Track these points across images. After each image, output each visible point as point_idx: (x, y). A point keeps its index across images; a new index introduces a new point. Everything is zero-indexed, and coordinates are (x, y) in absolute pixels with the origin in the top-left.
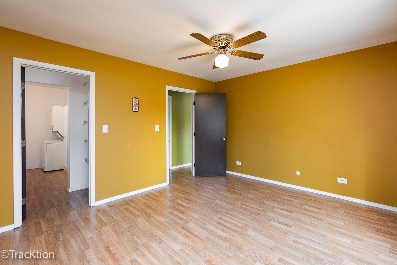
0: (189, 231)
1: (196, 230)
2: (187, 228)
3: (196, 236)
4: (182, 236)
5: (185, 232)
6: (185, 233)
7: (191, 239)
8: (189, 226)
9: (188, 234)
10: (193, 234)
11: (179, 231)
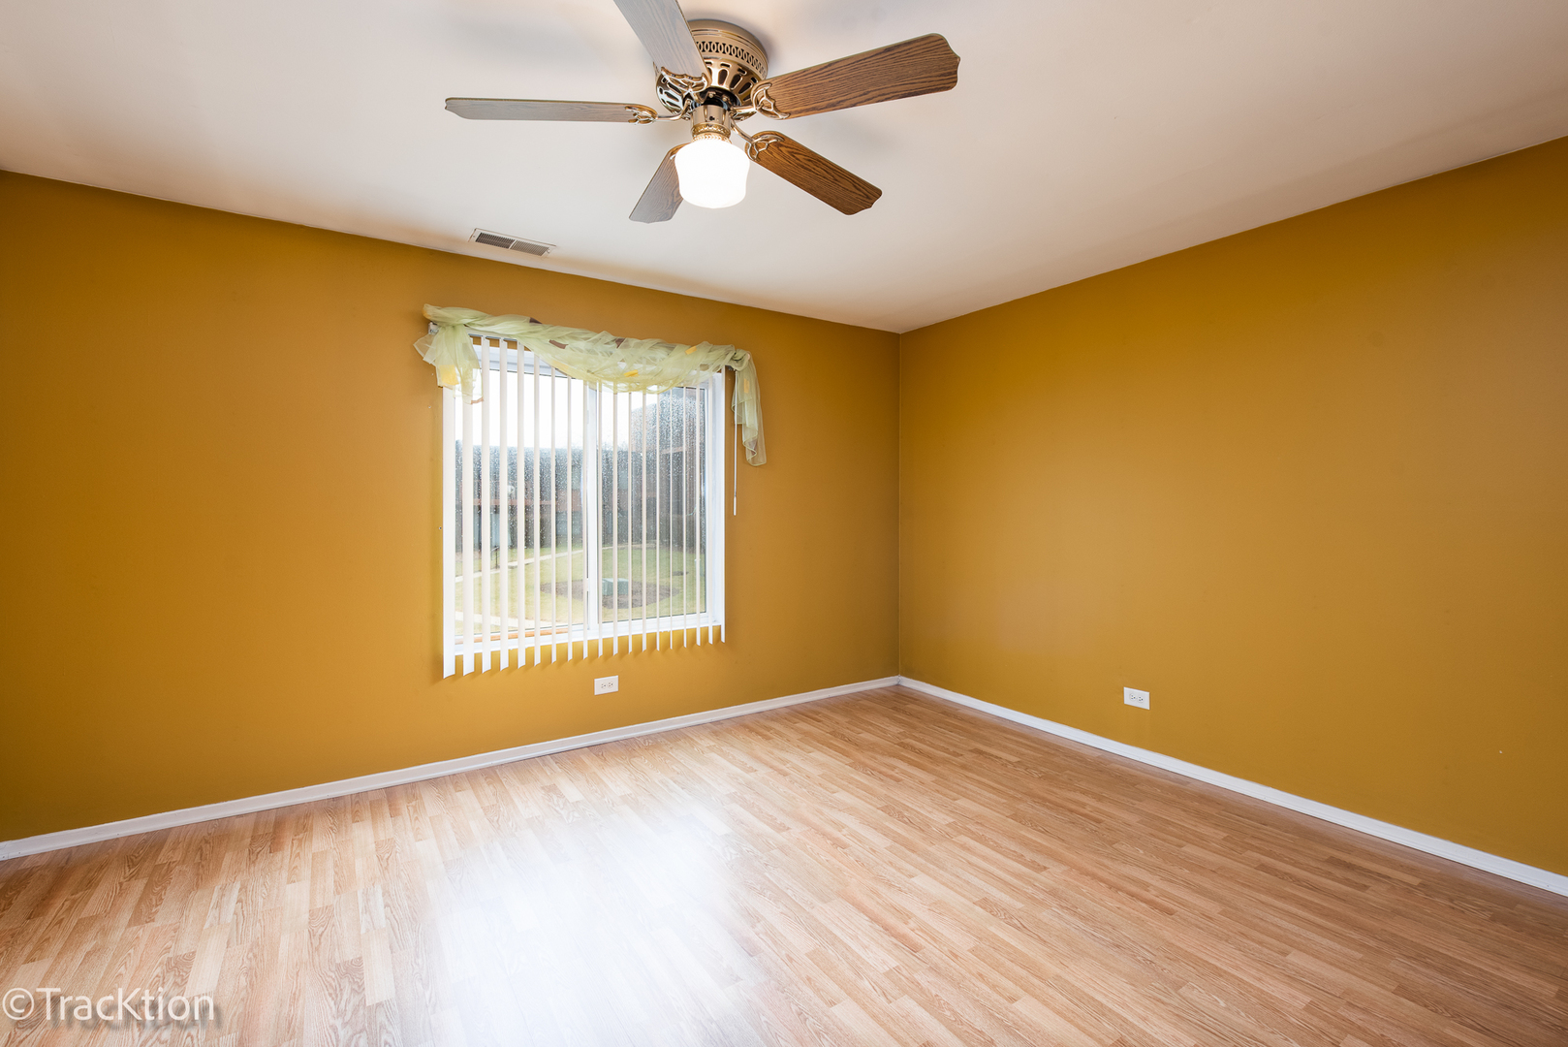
0: (887, 928)
1: (859, 932)
2: (896, 945)
3: (861, 908)
4: (915, 916)
5: (904, 929)
6: (904, 925)
7: (880, 901)
8: (889, 952)
9: (892, 920)
10: (874, 919)
11: (925, 932)
